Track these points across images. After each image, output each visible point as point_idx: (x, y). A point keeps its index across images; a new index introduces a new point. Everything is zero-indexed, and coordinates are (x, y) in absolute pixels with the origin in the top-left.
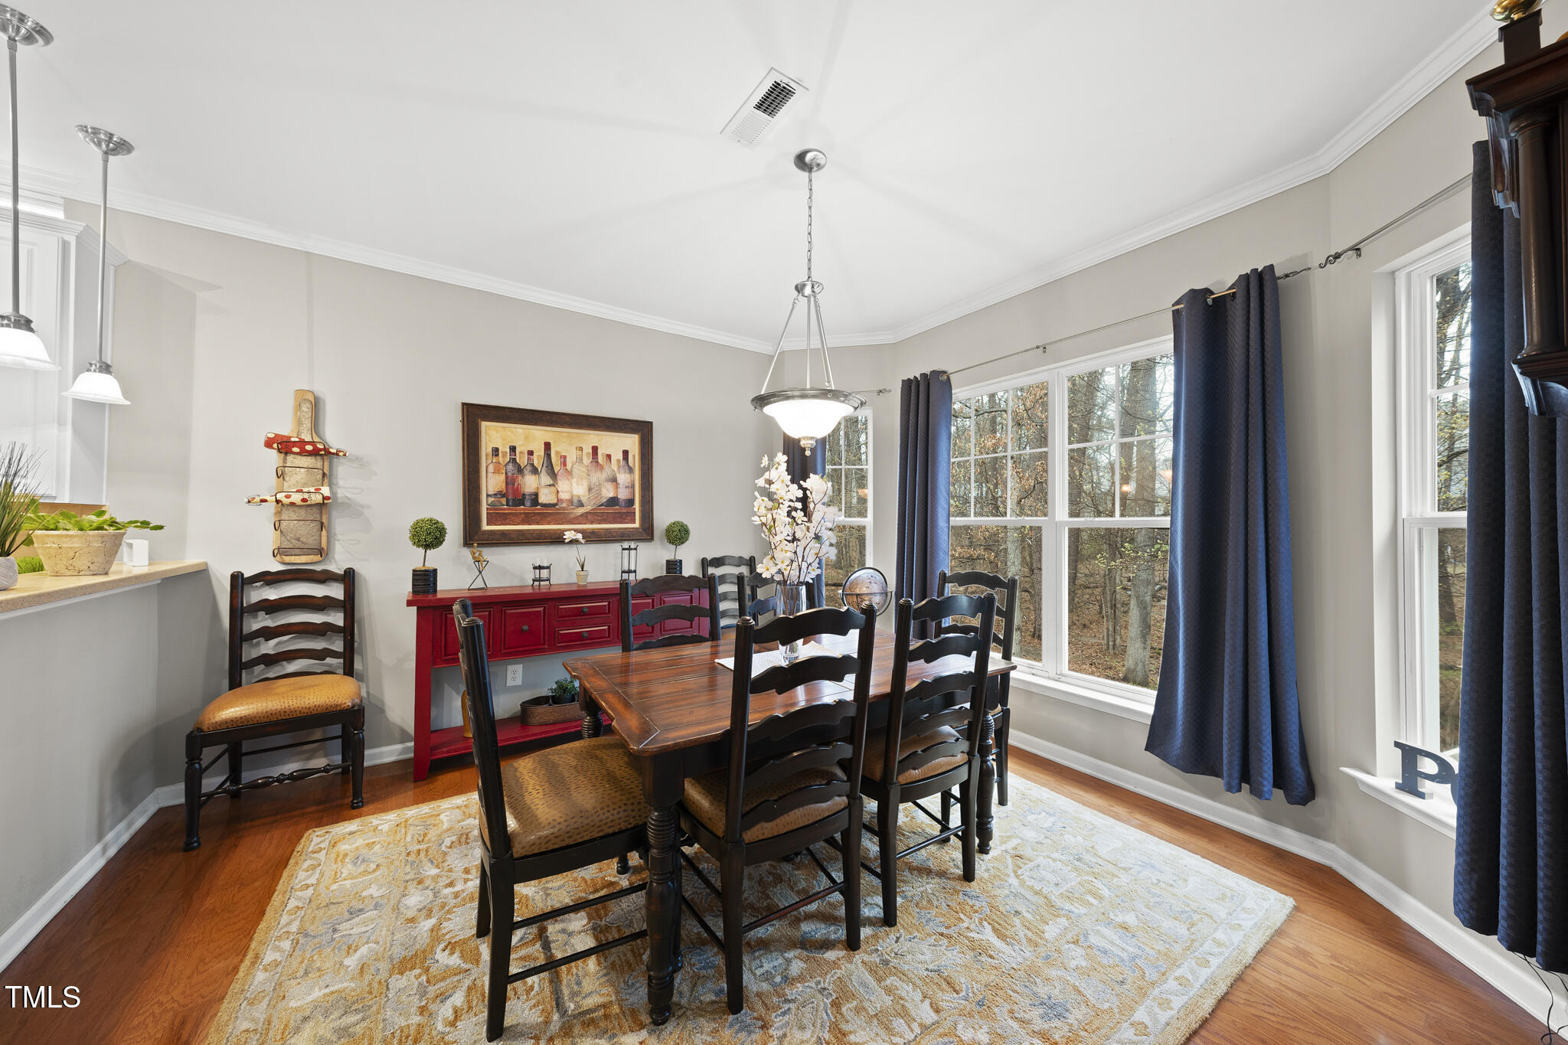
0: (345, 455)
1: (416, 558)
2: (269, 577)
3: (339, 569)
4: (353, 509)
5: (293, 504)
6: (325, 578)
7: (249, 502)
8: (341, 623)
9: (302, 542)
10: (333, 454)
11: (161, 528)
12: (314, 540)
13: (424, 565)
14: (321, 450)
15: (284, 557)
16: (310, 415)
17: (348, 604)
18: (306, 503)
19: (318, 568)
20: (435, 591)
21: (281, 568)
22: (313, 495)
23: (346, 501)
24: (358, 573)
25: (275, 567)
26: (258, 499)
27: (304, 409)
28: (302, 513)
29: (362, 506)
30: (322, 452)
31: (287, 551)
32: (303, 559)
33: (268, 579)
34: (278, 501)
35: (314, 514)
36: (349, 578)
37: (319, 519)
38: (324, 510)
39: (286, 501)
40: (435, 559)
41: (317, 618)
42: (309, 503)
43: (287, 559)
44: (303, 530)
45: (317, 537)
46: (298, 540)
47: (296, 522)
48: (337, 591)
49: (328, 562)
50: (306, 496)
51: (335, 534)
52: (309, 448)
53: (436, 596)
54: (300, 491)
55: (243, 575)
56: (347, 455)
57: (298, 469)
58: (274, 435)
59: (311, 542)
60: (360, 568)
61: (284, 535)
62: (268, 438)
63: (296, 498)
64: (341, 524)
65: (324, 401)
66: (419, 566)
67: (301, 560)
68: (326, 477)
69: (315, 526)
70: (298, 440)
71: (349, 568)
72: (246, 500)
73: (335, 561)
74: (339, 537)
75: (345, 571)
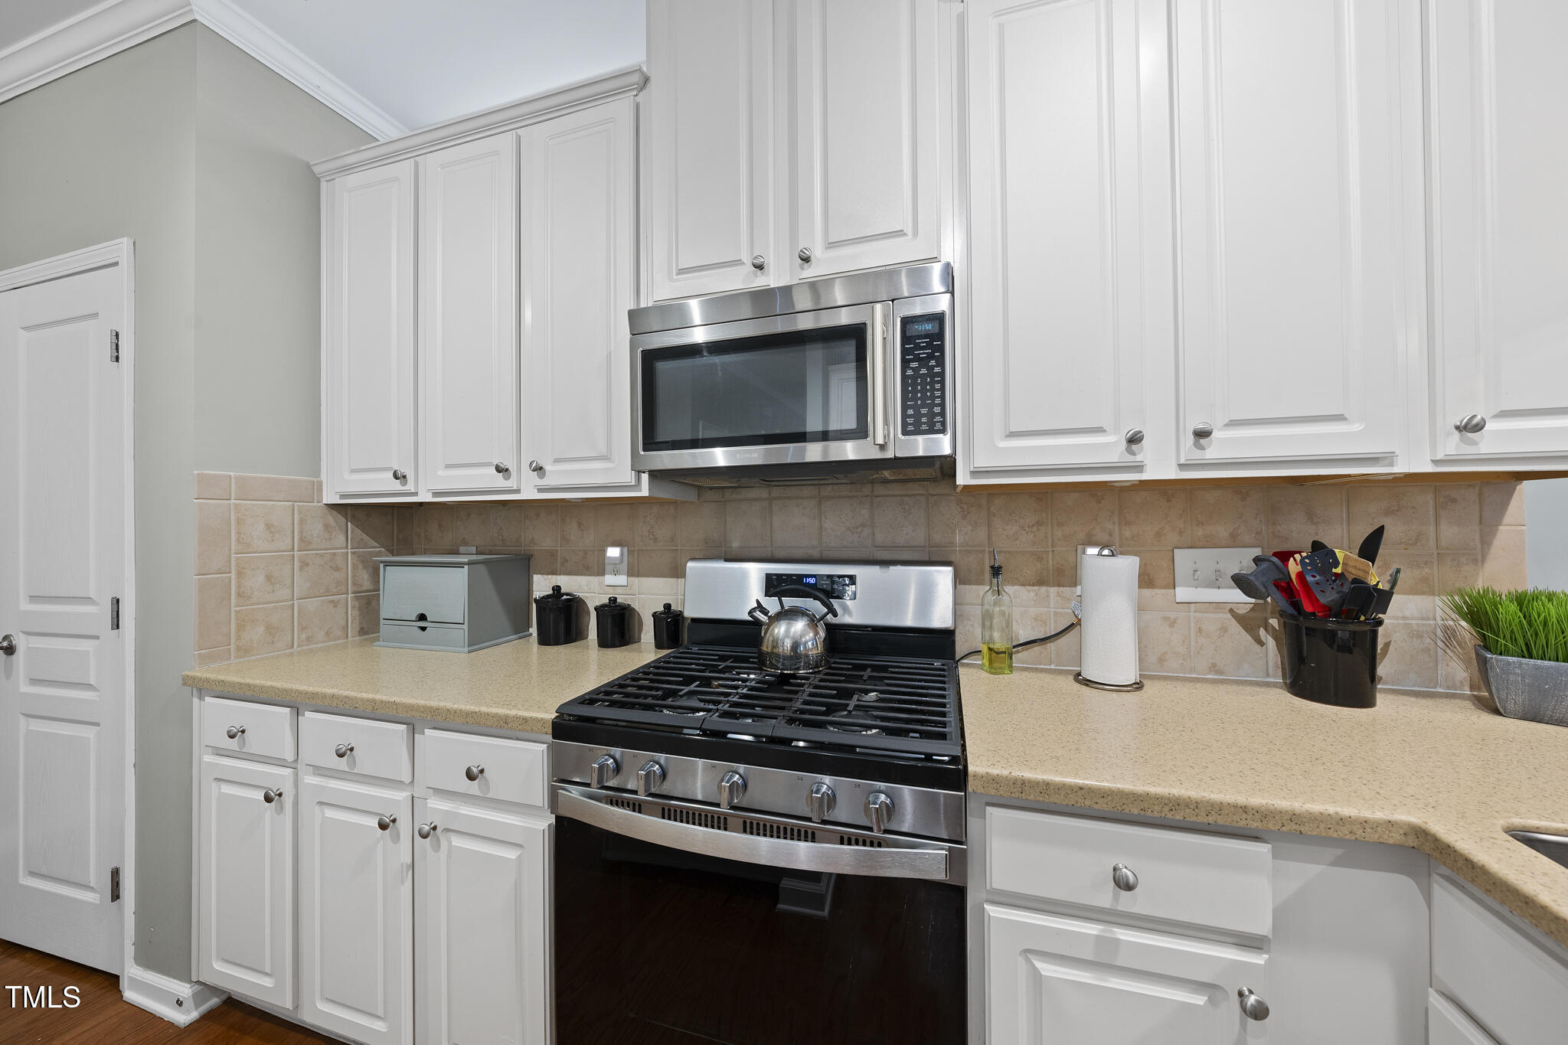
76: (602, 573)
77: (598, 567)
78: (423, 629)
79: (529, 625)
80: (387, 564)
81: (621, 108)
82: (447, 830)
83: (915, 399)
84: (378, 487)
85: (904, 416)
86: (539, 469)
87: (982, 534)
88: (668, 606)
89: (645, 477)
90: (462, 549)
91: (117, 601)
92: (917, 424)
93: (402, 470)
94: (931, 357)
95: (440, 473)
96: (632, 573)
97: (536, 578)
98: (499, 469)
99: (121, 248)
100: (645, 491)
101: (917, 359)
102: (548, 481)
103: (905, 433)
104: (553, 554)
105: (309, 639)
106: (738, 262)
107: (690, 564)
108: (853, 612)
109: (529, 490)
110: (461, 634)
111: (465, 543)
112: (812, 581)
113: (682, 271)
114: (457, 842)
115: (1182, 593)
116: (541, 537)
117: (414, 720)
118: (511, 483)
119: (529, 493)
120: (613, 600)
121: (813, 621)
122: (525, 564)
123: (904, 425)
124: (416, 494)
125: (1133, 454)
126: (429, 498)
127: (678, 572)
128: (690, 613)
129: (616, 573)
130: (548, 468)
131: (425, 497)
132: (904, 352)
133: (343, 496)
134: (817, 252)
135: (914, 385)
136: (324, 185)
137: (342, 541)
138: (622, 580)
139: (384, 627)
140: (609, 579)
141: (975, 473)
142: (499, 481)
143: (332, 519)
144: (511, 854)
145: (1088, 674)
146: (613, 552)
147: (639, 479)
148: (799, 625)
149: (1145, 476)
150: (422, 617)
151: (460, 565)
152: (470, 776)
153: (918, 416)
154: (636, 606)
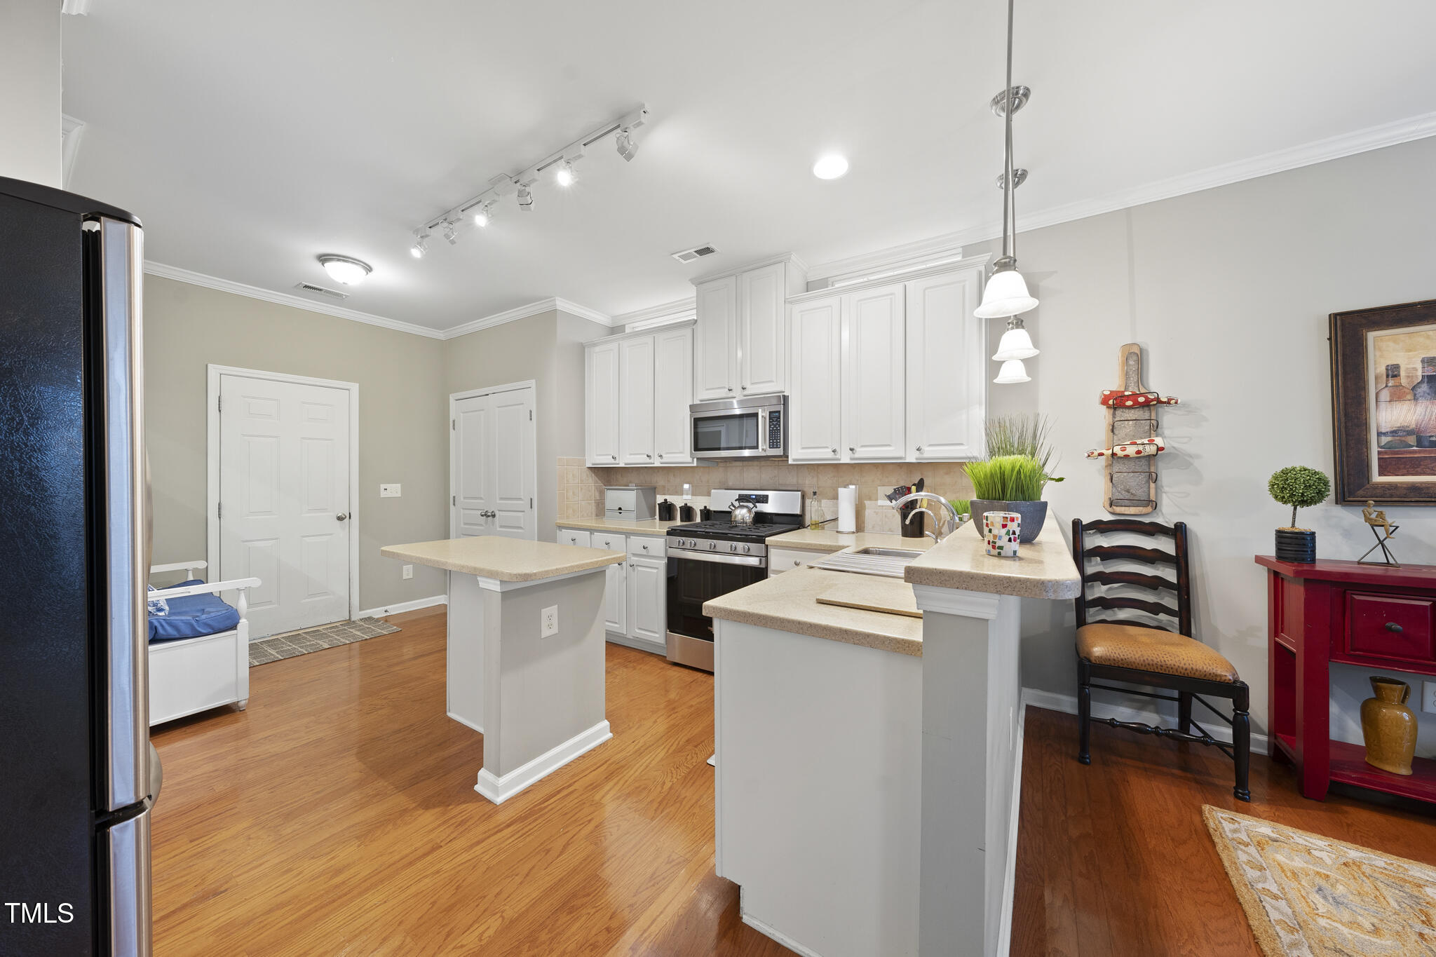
0: (1176, 403)
1: (1282, 516)
2: (1102, 526)
3: (1167, 522)
4: (1183, 461)
5: (1127, 456)
6: (1153, 530)
7: (1089, 456)
8: (1173, 579)
9: (1132, 494)
10: (1165, 403)
11: (1061, 480)
12: (1144, 492)
13: (1293, 525)
14: (1153, 400)
15: (1114, 507)
16: (1137, 368)
17: (1181, 561)
18: (1139, 455)
19: (1147, 520)
20: (1313, 560)
21: (1111, 518)
22: (1147, 447)
23: (1173, 451)
24: (1190, 529)
25: (1107, 517)
26: (1096, 453)
27: (1131, 362)
28: (1132, 465)
29: (1190, 456)
30: (1151, 404)
31: (1118, 502)
32: (1132, 510)
33: (1100, 527)
34: (1113, 454)
35: (1143, 465)
36: (1179, 533)
37: (1147, 470)
38: (1152, 462)
39: (1121, 454)
40: (1308, 519)
41: (1147, 571)
42: (1142, 454)
43: (1118, 510)
44: (1135, 483)
45: (1146, 489)
46: (1128, 491)
47: (1125, 474)
48: (1167, 546)
49: (1155, 515)
50: (1141, 448)
51: (1162, 487)
52: (1141, 399)
53: (1314, 567)
54: (1135, 443)
55: (1081, 522)
56: (1179, 402)
57: (1126, 422)
58: (1109, 392)
59: (1140, 494)
60: (1192, 524)
61: (1115, 487)
62: (1105, 395)
63: (1131, 451)
64: (1167, 476)
65: (1147, 351)
66: (1286, 525)
67: (1130, 512)
68: (1155, 428)
69: (1143, 478)
70: (1131, 393)
71: (1180, 523)
72: (1086, 455)
73: (1162, 514)
74: (1166, 489)
75: (1175, 525)
76: (682, 495)
77: (680, 492)
78: (620, 513)
79: (655, 515)
80: (608, 489)
81: (688, 332)
82: (637, 566)
83: (772, 437)
84: (605, 460)
85: (770, 442)
86: (661, 456)
87: (815, 479)
88: (705, 507)
89: (695, 459)
90: (630, 485)
91: (531, 499)
92: (773, 445)
93: (615, 456)
94: (777, 424)
95: (628, 456)
96: (693, 495)
97: (658, 496)
98: (648, 456)
99: (532, 383)
100: (695, 465)
101: (773, 424)
102: (663, 461)
103: (770, 448)
104: (664, 487)
105: (583, 516)
106: (724, 388)
107: (712, 491)
108: (768, 508)
109: (657, 463)
110: (634, 515)
111: (631, 482)
112: (754, 497)
113: (707, 390)
114: (640, 568)
115: (880, 502)
116: (660, 481)
117: (628, 534)
118: (651, 461)
119: (657, 464)
120: (686, 504)
121: (750, 510)
122: (653, 490)
123: (770, 445)
124: (618, 464)
125: (836, 455)
126: (623, 465)
127: (709, 494)
128: (712, 509)
129: (687, 494)
130: (664, 456)
131: (622, 465)
132: (770, 422)
133: (593, 464)
134: (748, 386)
135: (772, 433)
136: (586, 350)
137: (591, 482)
138: (689, 497)
139: (607, 513)
140: (685, 497)
141: (794, 460)
142: (648, 460)
143: (589, 472)
144: (655, 571)
145: (839, 530)
146: (686, 486)
147: (693, 460)
148: (744, 511)
149: (841, 462)
150: (620, 509)
151: (633, 490)
152: (644, 548)
153: (773, 442)
154: (694, 507)
